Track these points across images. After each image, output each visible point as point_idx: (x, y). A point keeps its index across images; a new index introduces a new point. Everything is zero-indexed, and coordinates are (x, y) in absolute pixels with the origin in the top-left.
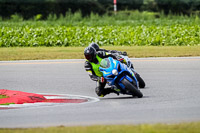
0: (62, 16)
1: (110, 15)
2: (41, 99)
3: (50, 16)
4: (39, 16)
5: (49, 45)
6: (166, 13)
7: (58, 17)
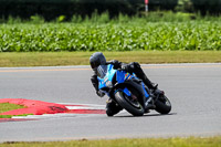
0: (87, 17)
1: (140, 16)
2: (62, 109)
3: (74, 17)
4: (61, 18)
5: (72, 49)
6: (203, 15)
7: (83, 18)
